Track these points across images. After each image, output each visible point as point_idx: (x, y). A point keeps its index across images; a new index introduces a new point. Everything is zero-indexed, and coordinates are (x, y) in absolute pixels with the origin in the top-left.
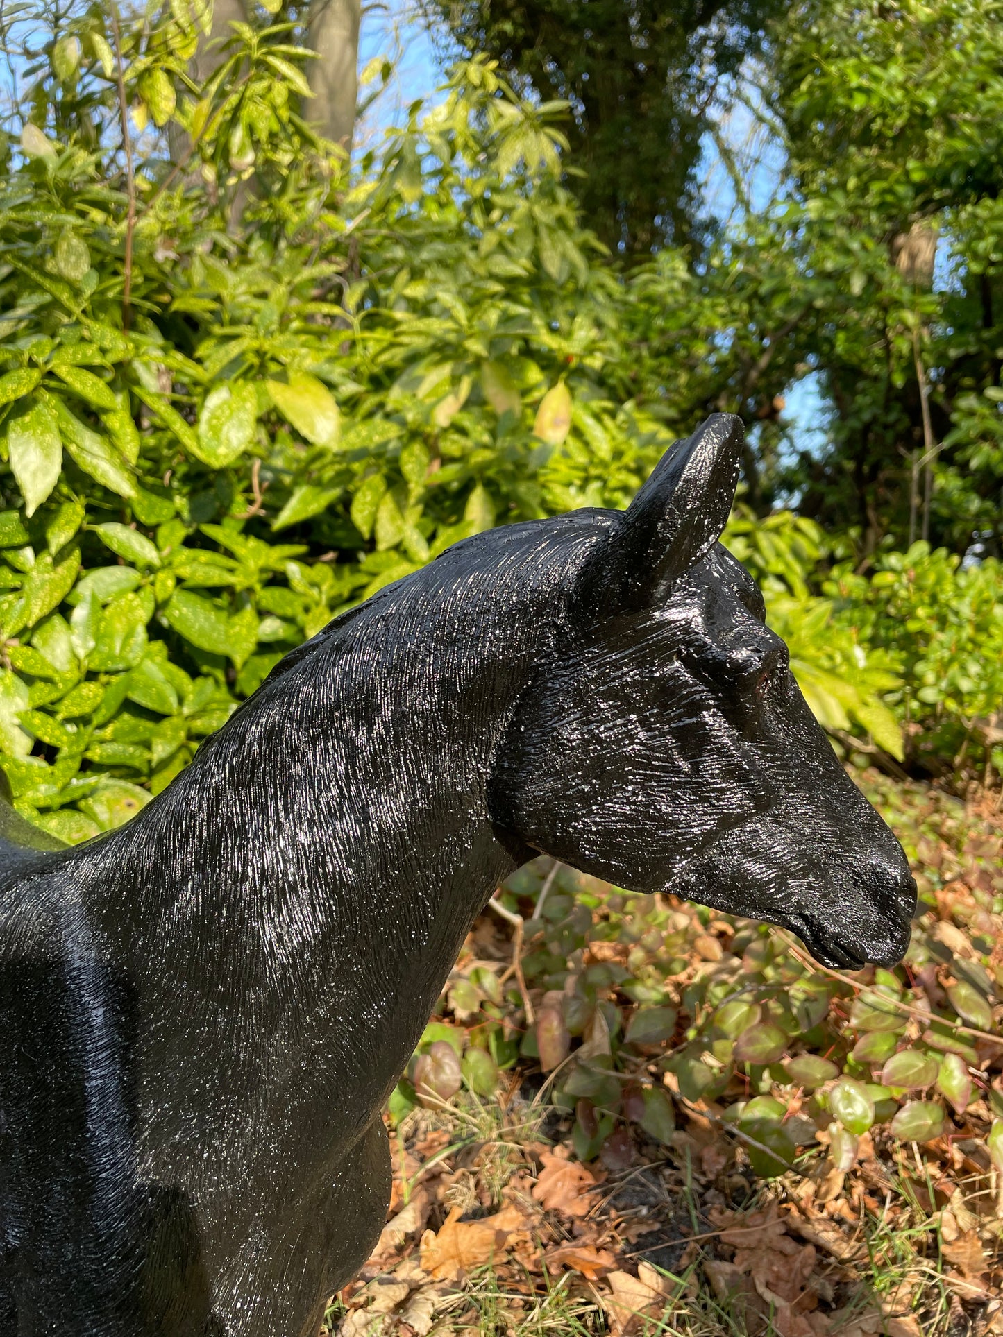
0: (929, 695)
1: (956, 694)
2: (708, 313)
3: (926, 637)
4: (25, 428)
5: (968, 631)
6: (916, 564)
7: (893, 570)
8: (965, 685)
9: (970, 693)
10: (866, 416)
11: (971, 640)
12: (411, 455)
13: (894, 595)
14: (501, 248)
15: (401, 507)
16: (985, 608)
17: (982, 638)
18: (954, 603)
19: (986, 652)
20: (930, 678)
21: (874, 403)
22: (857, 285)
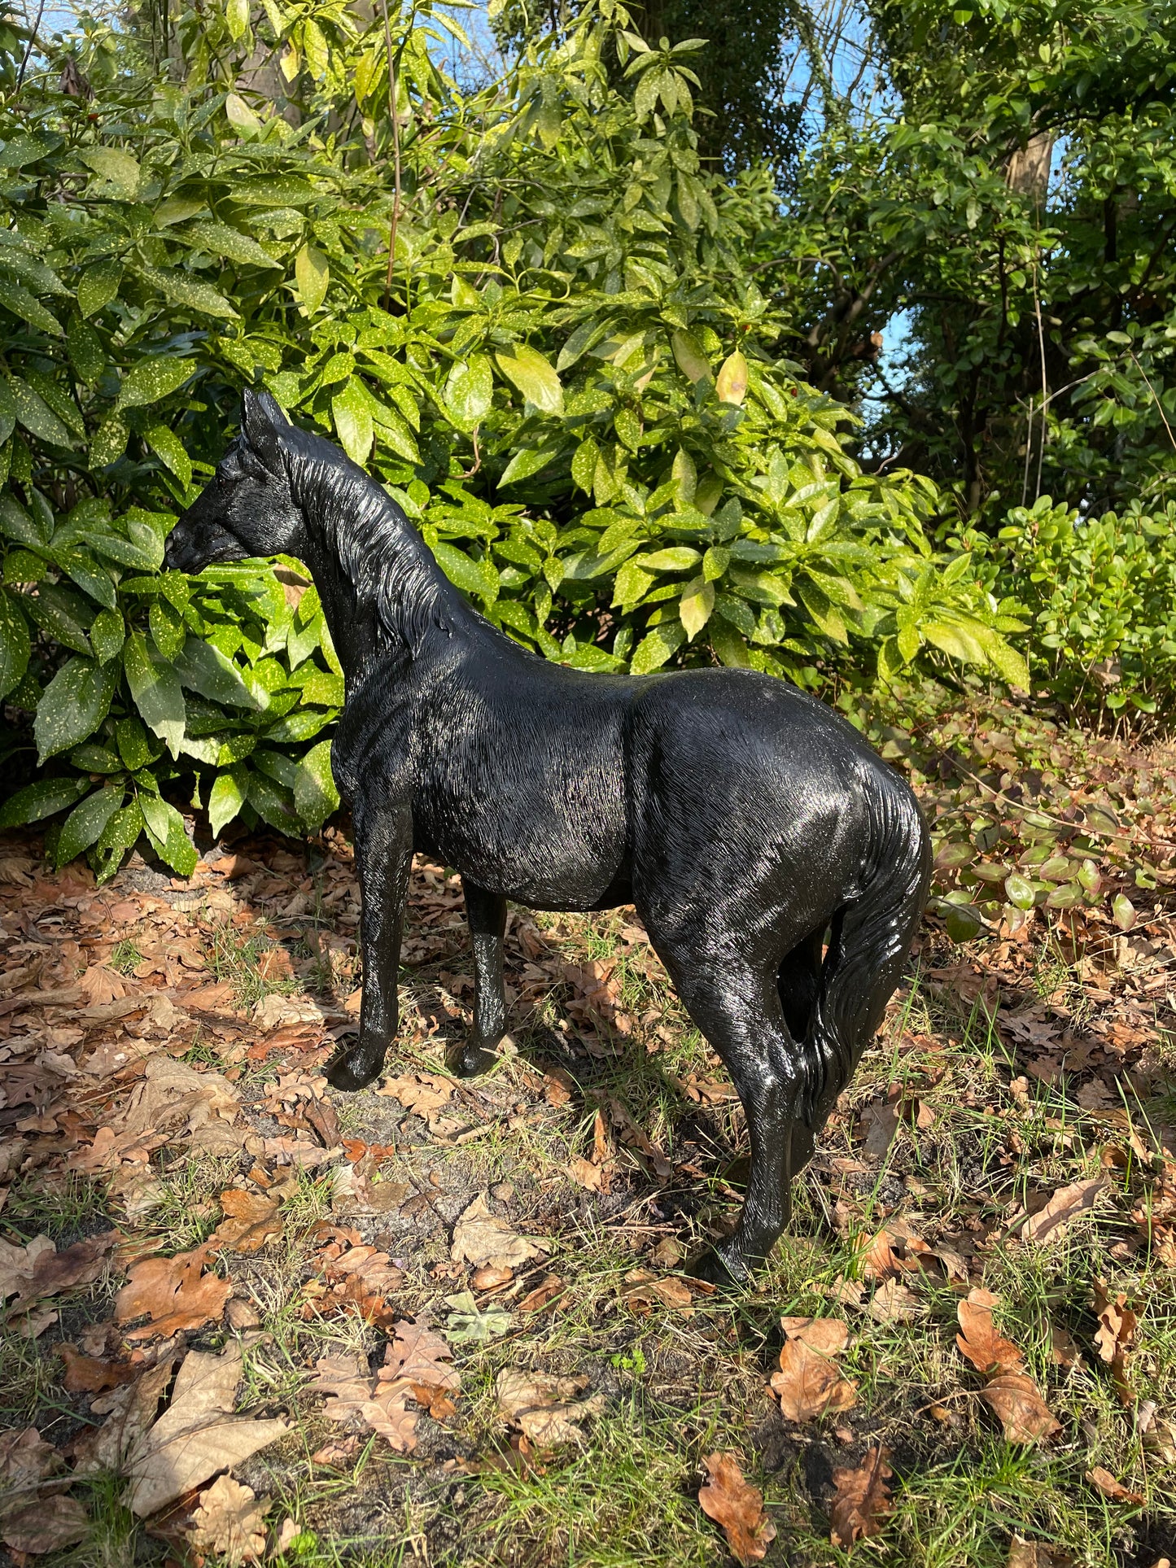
0: (1051, 641)
1: (1076, 641)
2: (803, 239)
3: (1046, 588)
4: (344, 402)
5: (1089, 581)
6: (1040, 518)
7: (1018, 524)
8: (1086, 631)
9: (1090, 639)
10: (977, 359)
11: (1089, 589)
12: (623, 421)
13: (1019, 547)
14: (645, 204)
15: (610, 468)
16: (1105, 559)
17: (1101, 588)
18: (1075, 554)
19: (1103, 601)
20: (1052, 626)
21: (985, 343)
22: (973, 216)
